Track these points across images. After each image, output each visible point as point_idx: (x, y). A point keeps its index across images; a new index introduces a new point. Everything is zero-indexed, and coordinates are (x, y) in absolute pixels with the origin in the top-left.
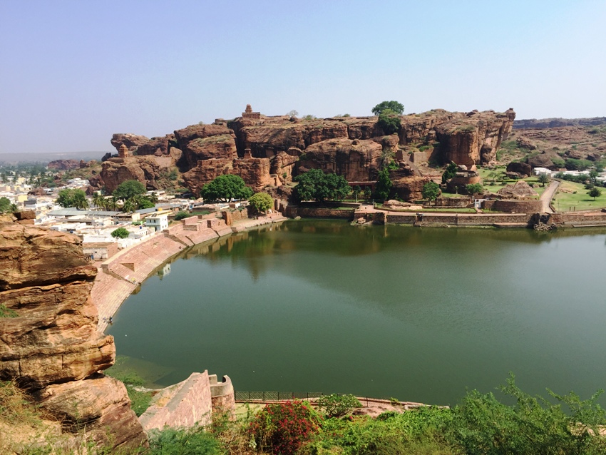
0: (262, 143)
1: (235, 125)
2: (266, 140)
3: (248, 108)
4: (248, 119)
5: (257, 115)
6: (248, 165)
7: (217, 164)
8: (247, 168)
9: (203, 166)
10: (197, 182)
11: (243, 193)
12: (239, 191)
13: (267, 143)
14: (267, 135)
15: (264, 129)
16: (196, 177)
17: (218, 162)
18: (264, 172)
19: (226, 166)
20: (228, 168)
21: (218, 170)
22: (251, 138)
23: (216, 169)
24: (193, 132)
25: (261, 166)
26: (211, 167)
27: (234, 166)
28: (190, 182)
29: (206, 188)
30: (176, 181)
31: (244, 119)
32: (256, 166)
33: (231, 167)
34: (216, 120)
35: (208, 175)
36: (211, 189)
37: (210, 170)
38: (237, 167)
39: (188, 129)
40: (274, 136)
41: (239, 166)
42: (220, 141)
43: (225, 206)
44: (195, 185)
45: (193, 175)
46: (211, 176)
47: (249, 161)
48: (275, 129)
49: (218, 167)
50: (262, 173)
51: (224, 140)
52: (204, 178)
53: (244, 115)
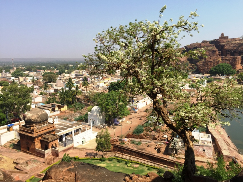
0: (233, 50)
1: (215, 43)
2: (235, 49)
3: (222, 34)
4: (222, 40)
5: (227, 38)
6: (230, 59)
7: (213, 59)
8: (229, 61)
9: (207, 60)
10: (203, 67)
11: (233, 72)
12: (230, 71)
13: (236, 50)
14: (235, 46)
15: (233, 44)
16: (203, 65)
17: (214, 58)
18: (239, 63)
19: (218, 60)
20: (219, 61)
21: (214, 62)
22: (226, 48)
23: (213, 61)
24: (195, 46)
25: (237, 60)
26: (211, 60)
27: (222, 60)
28: (200, 67)
29: (213, 69)
30: (188, 67)
31: (220, 40)
32: (234, 60)
33: (221, 60)
34: (203, 41)
35: (209, 64)
36: (216, 70)
37: (210, 61)
38: (224, 60)
39: (191, 45)
40: (239, 46)
41: (225, 60)
42: (210, 49)
43: (224, 78)
44: (202, 68)
45: (202, 63)
46: (210, 64)
47: (230, 58)
48: (239, 43)
49: (214, 60)
50: (238, 63)
51: (212, 49)
52: (206, 65)
53: (220, 38)
